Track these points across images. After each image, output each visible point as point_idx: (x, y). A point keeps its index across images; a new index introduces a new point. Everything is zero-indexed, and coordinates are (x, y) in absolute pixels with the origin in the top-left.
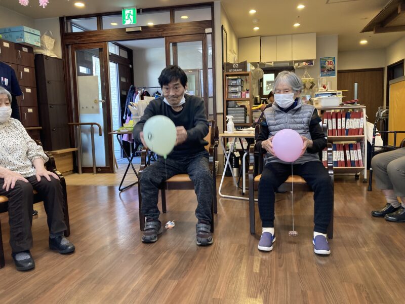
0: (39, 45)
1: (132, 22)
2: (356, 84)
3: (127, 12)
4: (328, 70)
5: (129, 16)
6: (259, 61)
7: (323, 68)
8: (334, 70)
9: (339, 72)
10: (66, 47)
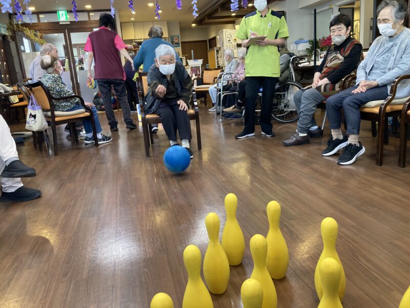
1: (65, 18)
2: (192, 51)
3: (60, 13)
4: (176, 44)
5: (62, 15)
6: (134, 38)
7: (173, 42)
8: (179, 44)
9: (182, 43)
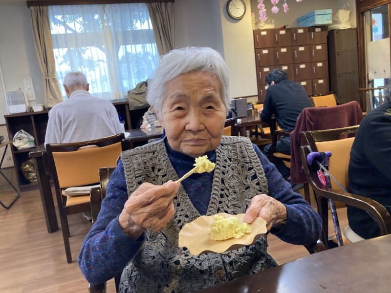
0: (331, 22)
10: (361, 15)
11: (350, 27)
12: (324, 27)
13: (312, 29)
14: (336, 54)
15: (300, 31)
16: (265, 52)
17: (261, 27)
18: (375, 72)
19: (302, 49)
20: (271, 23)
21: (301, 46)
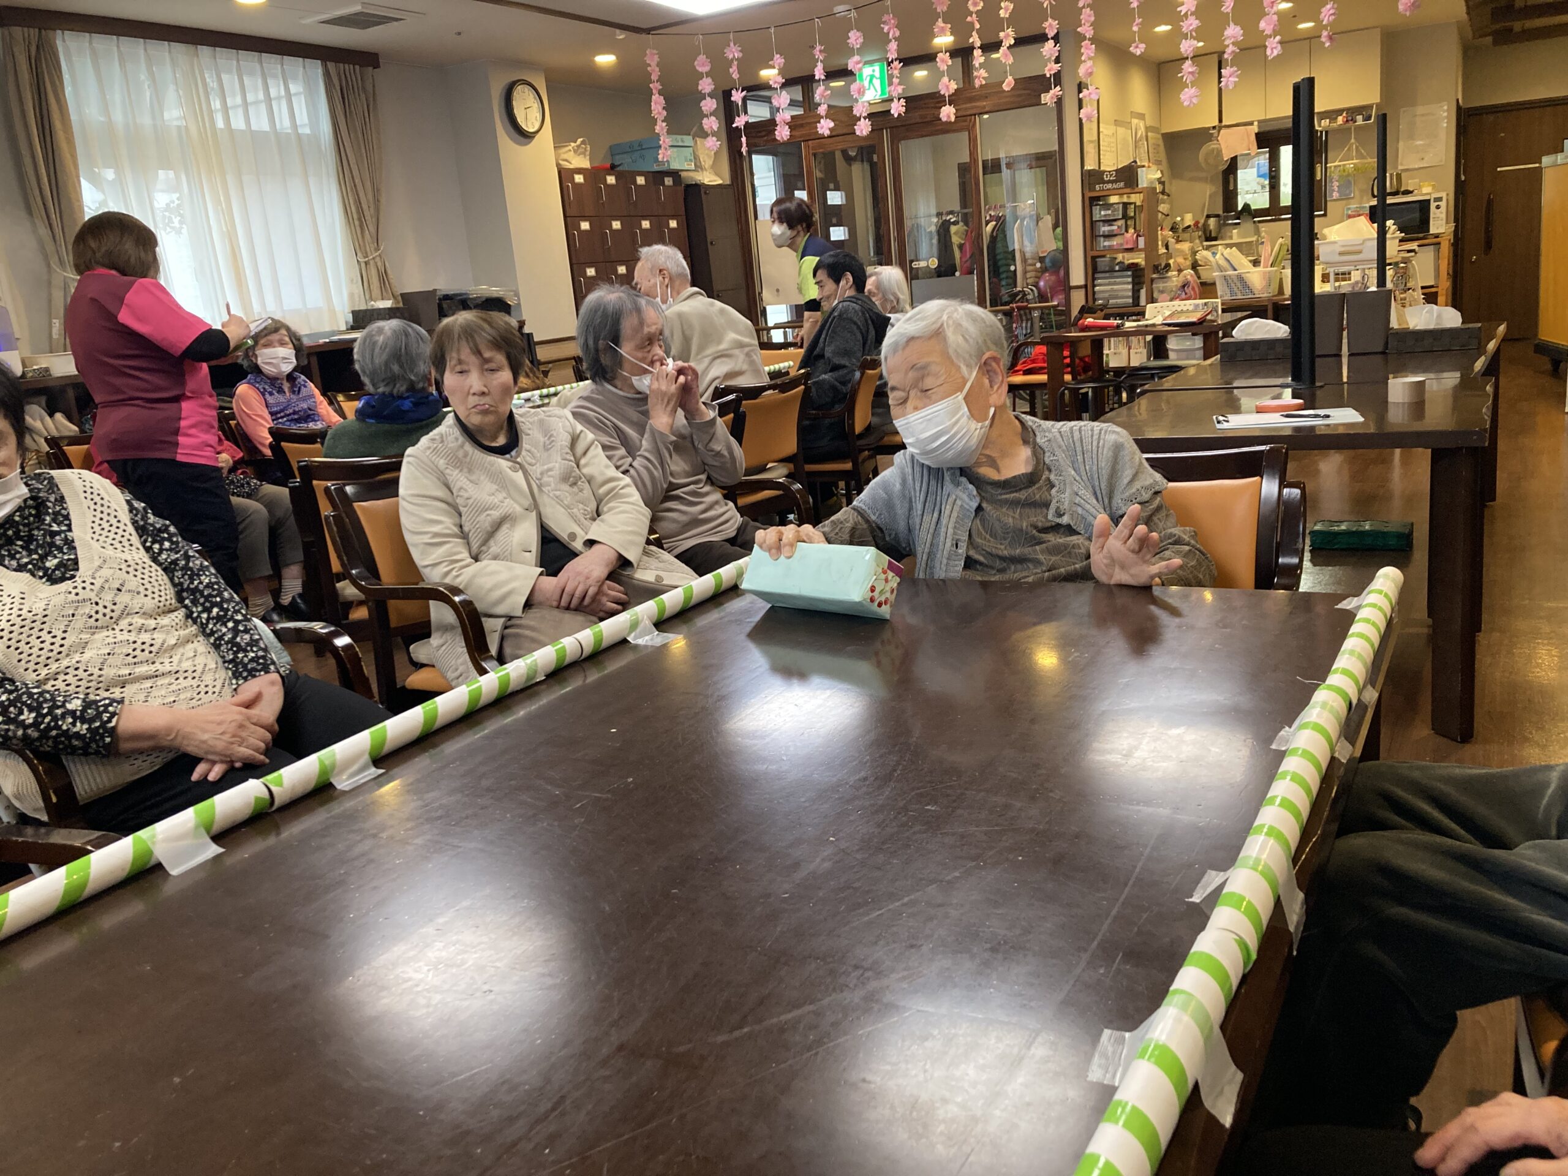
0: (693, 167)
1: (879, 93)
3: (864, 73)
5: (871, 81)
6: (1216, 123)
11: (720, 182)
12: (675, 174)
13: (656, 177)
14: (709, 241)
15: (641, 180)
16: (585, 226)
17: (566, 160)
18: (778, 290)
19: (646, 224)
20: (584, 153)
21: (645, 218)
